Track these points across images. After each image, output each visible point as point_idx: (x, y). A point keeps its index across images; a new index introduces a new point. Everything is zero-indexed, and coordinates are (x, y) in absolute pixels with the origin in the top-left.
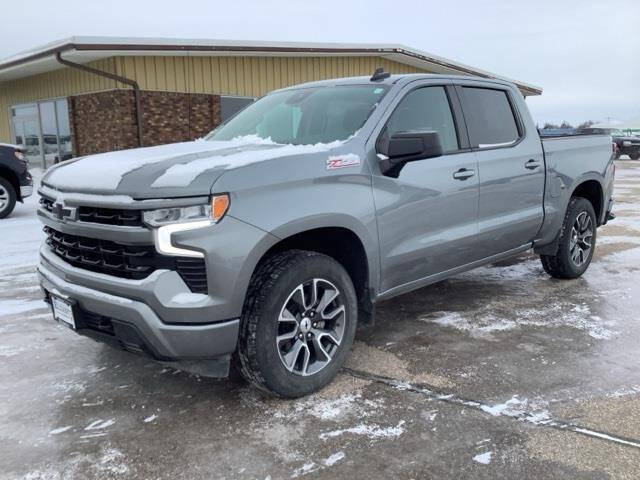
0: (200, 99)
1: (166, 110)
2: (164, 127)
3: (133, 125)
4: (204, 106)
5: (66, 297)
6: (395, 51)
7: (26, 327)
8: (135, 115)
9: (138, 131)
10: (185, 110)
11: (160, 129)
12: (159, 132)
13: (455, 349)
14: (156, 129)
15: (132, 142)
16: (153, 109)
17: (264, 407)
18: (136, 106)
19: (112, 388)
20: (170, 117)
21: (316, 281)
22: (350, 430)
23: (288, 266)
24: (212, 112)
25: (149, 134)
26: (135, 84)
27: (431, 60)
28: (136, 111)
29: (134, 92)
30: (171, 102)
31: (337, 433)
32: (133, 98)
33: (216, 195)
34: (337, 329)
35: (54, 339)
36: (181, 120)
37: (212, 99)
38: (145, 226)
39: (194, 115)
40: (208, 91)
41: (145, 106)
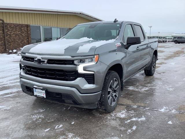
0: (24, 26)
1: (13, 29)
2: (13, 34)
3: (3, 34)
4: (25, 28)
5: (42, 88)
6: (81, 13)
7: (6, 99)
8: (3, 30)
9: (4, 36)
10: (19, 29)
11: (12, 35)
12: (11, 36)
13: (140, 96)
14: (10, 35)
15: (2, 39)
16: (9, 29)
17: (103, 116)
18: (3, 28)
19: (53, 115)
20: (15, 31)
21: (114, 79)
22: (132, 120)
23: (110, 75)
24: (27, 30)
25: (8, 37)
26: (3, 21)
27: (90, 17)
28: (4, 29)
29: (3, 23)
30: (15, 27)
31: (129, 121)
32: (2, 25)
33: (96, 55)
34: (117, 92)
35: (20, 103)
36: (18, 32)
37: (27, 26)
38: (75, 65)
39: (22, 31)
40: (26, 23)
41: (6, 28)
